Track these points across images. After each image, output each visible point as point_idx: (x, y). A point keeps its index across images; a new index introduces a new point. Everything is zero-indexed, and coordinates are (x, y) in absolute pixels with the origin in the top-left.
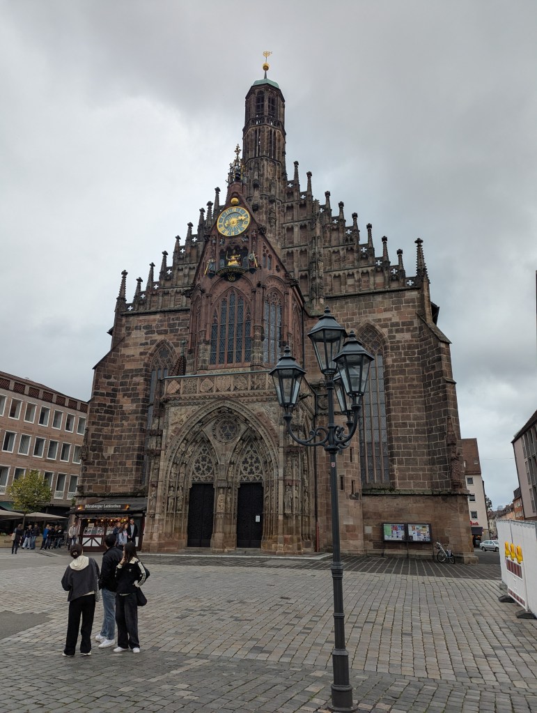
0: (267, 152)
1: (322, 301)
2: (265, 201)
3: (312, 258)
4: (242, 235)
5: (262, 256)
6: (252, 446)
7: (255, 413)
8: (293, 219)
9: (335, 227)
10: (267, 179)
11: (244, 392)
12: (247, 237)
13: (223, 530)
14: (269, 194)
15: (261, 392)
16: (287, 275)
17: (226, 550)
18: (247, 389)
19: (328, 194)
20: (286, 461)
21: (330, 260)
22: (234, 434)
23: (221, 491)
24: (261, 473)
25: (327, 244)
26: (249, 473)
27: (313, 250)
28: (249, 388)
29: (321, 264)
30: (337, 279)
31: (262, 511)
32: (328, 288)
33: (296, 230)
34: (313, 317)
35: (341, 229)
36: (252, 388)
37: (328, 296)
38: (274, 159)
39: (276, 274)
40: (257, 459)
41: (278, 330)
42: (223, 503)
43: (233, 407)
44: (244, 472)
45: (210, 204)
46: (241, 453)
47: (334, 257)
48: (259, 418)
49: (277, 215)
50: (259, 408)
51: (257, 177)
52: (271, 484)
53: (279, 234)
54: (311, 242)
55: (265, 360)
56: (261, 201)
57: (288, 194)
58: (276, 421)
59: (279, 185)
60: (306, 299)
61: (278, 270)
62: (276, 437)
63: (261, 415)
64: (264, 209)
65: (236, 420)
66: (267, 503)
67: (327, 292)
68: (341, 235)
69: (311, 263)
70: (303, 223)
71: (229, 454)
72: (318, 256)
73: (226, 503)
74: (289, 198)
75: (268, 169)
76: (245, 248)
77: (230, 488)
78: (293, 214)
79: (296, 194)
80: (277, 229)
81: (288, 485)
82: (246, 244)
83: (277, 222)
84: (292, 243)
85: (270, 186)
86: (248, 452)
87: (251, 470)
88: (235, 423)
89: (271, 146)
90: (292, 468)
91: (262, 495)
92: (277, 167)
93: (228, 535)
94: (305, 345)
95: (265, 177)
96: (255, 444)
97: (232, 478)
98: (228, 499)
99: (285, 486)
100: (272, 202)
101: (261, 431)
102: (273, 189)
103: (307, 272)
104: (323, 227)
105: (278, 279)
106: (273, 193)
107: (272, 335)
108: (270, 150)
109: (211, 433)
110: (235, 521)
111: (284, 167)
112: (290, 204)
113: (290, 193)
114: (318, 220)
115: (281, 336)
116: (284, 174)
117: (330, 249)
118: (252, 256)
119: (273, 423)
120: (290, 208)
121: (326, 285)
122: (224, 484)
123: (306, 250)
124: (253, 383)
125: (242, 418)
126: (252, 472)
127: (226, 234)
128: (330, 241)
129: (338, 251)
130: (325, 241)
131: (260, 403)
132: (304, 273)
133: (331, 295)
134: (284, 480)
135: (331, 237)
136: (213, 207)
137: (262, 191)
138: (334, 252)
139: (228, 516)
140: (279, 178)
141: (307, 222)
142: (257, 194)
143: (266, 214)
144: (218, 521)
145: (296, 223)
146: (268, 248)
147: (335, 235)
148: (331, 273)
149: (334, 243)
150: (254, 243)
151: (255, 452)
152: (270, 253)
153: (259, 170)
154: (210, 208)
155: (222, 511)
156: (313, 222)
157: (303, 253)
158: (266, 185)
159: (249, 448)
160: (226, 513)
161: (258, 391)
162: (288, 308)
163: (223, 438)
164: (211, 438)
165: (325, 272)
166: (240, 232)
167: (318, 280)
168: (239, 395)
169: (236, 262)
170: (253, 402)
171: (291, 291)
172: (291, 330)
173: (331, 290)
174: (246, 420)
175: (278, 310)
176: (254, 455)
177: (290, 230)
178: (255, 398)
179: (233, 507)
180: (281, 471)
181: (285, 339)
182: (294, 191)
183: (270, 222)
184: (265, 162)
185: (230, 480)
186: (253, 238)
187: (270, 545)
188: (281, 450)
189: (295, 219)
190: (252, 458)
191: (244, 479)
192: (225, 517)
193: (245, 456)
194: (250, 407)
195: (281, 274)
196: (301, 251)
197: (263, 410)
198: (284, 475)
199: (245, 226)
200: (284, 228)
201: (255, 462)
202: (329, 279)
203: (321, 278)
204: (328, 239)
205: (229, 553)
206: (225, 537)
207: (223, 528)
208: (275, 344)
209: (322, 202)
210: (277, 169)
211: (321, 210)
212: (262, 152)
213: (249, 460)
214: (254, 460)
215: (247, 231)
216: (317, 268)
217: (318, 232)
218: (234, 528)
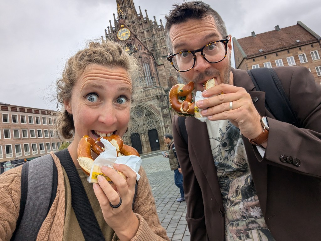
0: (127, 4)
1: (161, 58)
2: (131, 23)
3: (154, 42)
4: (128, 39)
5: (138, 46)
6: (149, 117)
7: (149, 105)
8: (143, 28)
9: (160, 29)
10: (130, 15)
11: (143, 98)
12: (131, 39)
13: (146, 147)
14: (132, 20)
15: (150, 97)
16: (148, 51)
17: (149, 153)
18: (144, 97)
19: (154, 17)
20: (164, 120)
21: (161, 42)
22: (142, 114)
23: (143, 134)
24: (155, 125)
25: (158, 36)
26: (151, 127)
27: (154, 40)
28: (145, 96)
29: (158, 44)
30: (165, 49)
31: (158, 138)
32: (162, 53)
33: (145, 32)
34: (159, 65)
35: (162, 30)
36: (146, 96)
37: (163, 56)
38: (131, 7)
39: (145, 52)
40: (152, 121)
41: (149, 72)
42: (144, 138)
43: (140, 105)
44: (148, 126)
45: (108, 27)
46: (146, 120)
47: (162, 41)
48: (151, 106)
49: (137, 28)
50: (150, 103)
51: (125, 15)
52: (160, 129)
53: (139, 35)
54: (152, 36)
55: (148, 85)
56: (129, 24)
57: (139, 19)
58: (157, 106)
59: (135, 16)
60: (155, 58)
61: (145, 50)
62: (158, 112)
63: (151, 105)
64: (131, 27)
65: (142, 109)
66: (159, 135)
67: (162, 54)
68: (163, 32)
69: (154, 45)
70: (147, 30)
71: (142, 121)
72: (156, 41)
73: (145, 138)
74: (139, 20)
75: (129, 11)
76: (131, 44)
77: (145, 133)
78: (143, 27)
79: (142, 19)
80: (138, 33)
81: (166, 127)
82: (130, 42)
83: (137, 31)
84: (145, 38)
85: (132, 17)
86: (149, 119)
87: (151, 125)
88: (141, 110)
89: (128, 2)
90: (166, 121)
91: (157, 133)
92: (133, 9)
93: (148, 148)
94: (159, 76)
95: (129, 14)
96: (151, 116)
97: (145, 129)
98: (146, 137)
99: (165, 128)
100: (134, 23)
101: (153, 111)
102: (133, 18)
103: (153, 48)
104: (156, 30)
105: (145, 53)
106: (133, 19)
107: (148, 75)
108: (129, 3)
109: (134, 115)
110: (149, 143)
111: (135, 9)
112: (140, 23)
113: (140, 19)
114: (153, 28)
115: (151, 75)
116: (136, 11)
117: (160, 38)
118: (134, 46)
119: (156, 107)
120: (141, 24)
121: (161, 52)
122: (143, 132)
123: (151, 40)
124: (146, 94)
125: (144, 108)
126: (151, 126)
127: (122, 39)
128: (159, 35)
129: (163, 38)
130: (157, 35)
131: (150, 101)
132: (152, 49)
133: (164, 56)
134: (165, 126)
135: (159, 33)
136: (110, 28)
137: (129, 20)
138: (162, 39)
139: (147, 142)
140: (134, 13)
141: (149, 29)
142: (127, 21)
143: (132, 28)
144: (144, 145)
145: (145, 30)
146: (139, 42)
147: (160, 32)
148: (162, 47)
149: (161, 35)
150: (134, 41)
151: (151, 119)
152: (141, 44)
153: (126, 12)
154: (109, 29)
155: (145, 141)
156: (151, 28)
157: (150, 41)
158: (130, 17)
159: (149, 118)
160: (146, 142)
161: (148, 97)
162: (151, 64)
163: (138, 116)
164: (134, 117)
165: (160, 47)
166: (127, 38)
167: (158, 51)
168: (142, 99)
169: (128, 49)
170: (147, 101)
171: (151, 57)
172: (154, 72)
173: (163, 53)
174: (146, 108)
175: (148, 65)
176: (151, 120)
177: (143, 33)
178: (148, 100)
179: (148, 139)
180: (163, 123)
181: (153, 76)
182: (141, 17)
183: (135, 31)
184: (128, 8)
185: (145, 130)
186: (133, 39)
187: (164, 148)
188: (161, 116)
189: (144, 28)
190: (150, 121)
191: (149, 129)
192: (146, 143)
193: (148, 121)
194: (146, 103)
195: (146, 51)
196: (149, 41)
197: (152, 103)
198: (164, 125)
199: (129, 35)
200: (140, 32)
201: (152, 122)
202: (162, 50)
203: (159, 50)
204: (158, 34)
205: (150, 153)
206: (148, 149)
207: (146, 146)
208: (150, 78)
209: (153, 20)
210: (133, 10)
211: (153, 23)
212: (126, 4)
213: (150, 122)
214: (151, 122)
215: (130, 37)
216: (157, 46)
217: (154, 32)
218: (149, 145)
